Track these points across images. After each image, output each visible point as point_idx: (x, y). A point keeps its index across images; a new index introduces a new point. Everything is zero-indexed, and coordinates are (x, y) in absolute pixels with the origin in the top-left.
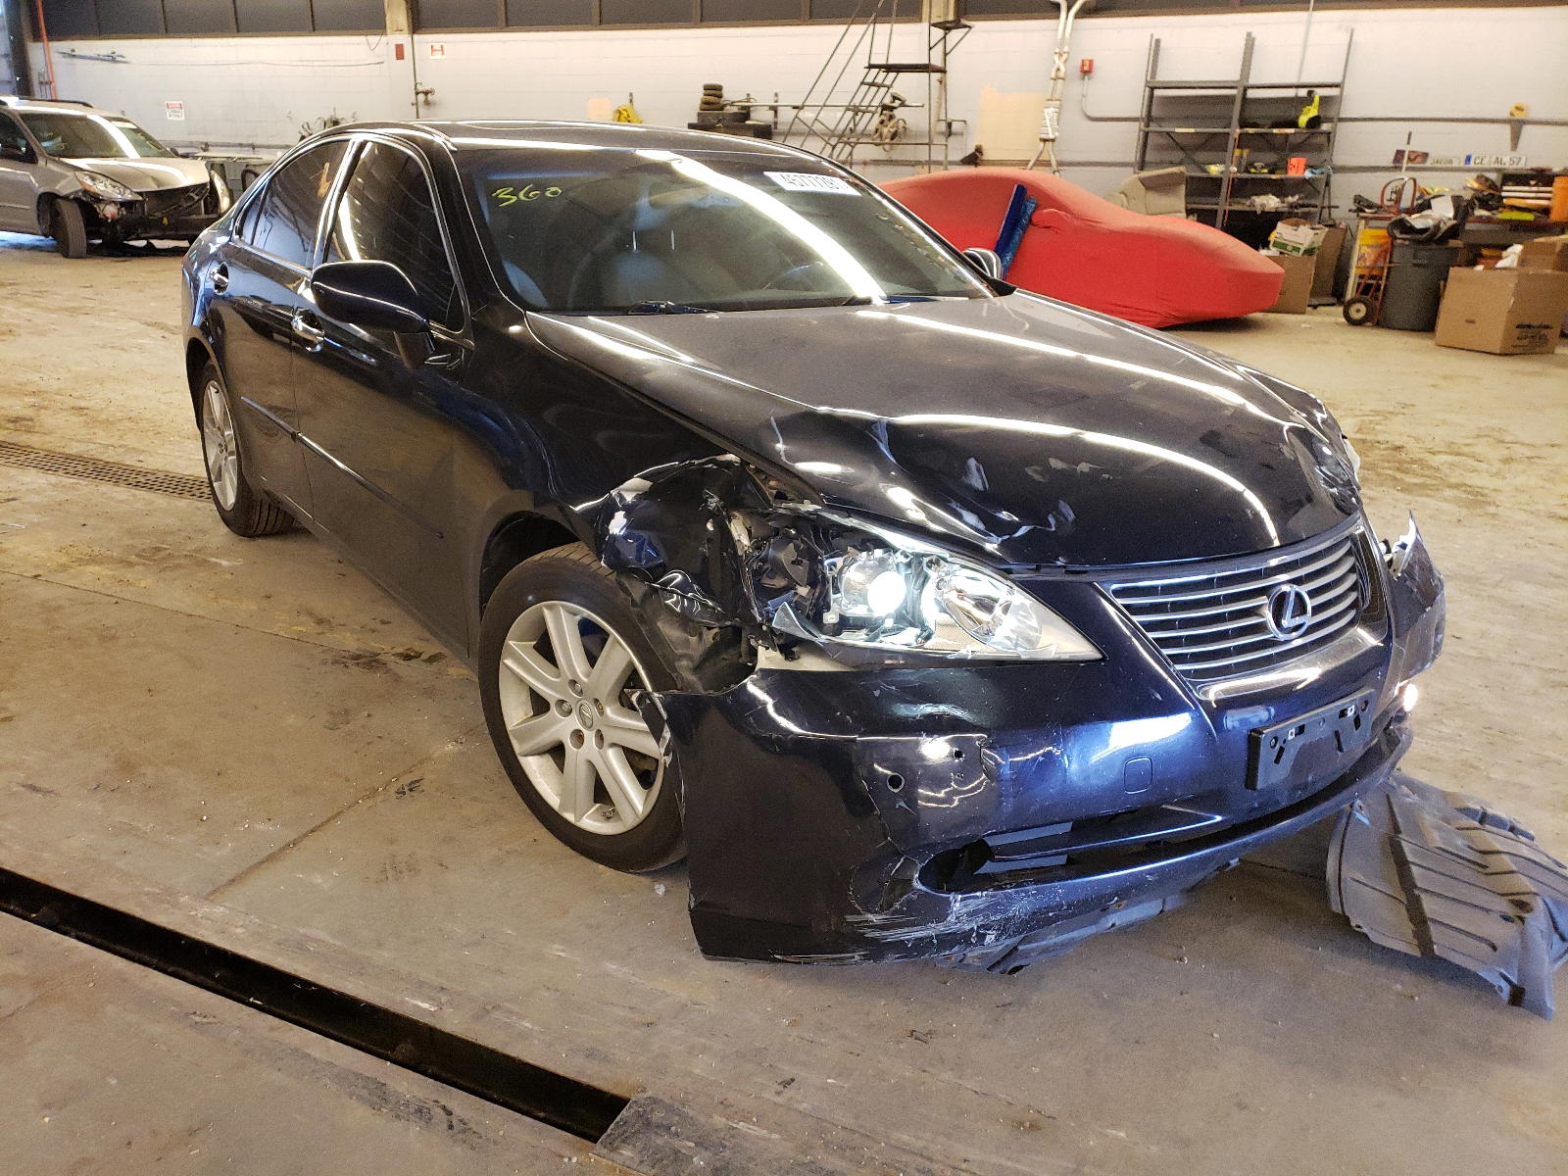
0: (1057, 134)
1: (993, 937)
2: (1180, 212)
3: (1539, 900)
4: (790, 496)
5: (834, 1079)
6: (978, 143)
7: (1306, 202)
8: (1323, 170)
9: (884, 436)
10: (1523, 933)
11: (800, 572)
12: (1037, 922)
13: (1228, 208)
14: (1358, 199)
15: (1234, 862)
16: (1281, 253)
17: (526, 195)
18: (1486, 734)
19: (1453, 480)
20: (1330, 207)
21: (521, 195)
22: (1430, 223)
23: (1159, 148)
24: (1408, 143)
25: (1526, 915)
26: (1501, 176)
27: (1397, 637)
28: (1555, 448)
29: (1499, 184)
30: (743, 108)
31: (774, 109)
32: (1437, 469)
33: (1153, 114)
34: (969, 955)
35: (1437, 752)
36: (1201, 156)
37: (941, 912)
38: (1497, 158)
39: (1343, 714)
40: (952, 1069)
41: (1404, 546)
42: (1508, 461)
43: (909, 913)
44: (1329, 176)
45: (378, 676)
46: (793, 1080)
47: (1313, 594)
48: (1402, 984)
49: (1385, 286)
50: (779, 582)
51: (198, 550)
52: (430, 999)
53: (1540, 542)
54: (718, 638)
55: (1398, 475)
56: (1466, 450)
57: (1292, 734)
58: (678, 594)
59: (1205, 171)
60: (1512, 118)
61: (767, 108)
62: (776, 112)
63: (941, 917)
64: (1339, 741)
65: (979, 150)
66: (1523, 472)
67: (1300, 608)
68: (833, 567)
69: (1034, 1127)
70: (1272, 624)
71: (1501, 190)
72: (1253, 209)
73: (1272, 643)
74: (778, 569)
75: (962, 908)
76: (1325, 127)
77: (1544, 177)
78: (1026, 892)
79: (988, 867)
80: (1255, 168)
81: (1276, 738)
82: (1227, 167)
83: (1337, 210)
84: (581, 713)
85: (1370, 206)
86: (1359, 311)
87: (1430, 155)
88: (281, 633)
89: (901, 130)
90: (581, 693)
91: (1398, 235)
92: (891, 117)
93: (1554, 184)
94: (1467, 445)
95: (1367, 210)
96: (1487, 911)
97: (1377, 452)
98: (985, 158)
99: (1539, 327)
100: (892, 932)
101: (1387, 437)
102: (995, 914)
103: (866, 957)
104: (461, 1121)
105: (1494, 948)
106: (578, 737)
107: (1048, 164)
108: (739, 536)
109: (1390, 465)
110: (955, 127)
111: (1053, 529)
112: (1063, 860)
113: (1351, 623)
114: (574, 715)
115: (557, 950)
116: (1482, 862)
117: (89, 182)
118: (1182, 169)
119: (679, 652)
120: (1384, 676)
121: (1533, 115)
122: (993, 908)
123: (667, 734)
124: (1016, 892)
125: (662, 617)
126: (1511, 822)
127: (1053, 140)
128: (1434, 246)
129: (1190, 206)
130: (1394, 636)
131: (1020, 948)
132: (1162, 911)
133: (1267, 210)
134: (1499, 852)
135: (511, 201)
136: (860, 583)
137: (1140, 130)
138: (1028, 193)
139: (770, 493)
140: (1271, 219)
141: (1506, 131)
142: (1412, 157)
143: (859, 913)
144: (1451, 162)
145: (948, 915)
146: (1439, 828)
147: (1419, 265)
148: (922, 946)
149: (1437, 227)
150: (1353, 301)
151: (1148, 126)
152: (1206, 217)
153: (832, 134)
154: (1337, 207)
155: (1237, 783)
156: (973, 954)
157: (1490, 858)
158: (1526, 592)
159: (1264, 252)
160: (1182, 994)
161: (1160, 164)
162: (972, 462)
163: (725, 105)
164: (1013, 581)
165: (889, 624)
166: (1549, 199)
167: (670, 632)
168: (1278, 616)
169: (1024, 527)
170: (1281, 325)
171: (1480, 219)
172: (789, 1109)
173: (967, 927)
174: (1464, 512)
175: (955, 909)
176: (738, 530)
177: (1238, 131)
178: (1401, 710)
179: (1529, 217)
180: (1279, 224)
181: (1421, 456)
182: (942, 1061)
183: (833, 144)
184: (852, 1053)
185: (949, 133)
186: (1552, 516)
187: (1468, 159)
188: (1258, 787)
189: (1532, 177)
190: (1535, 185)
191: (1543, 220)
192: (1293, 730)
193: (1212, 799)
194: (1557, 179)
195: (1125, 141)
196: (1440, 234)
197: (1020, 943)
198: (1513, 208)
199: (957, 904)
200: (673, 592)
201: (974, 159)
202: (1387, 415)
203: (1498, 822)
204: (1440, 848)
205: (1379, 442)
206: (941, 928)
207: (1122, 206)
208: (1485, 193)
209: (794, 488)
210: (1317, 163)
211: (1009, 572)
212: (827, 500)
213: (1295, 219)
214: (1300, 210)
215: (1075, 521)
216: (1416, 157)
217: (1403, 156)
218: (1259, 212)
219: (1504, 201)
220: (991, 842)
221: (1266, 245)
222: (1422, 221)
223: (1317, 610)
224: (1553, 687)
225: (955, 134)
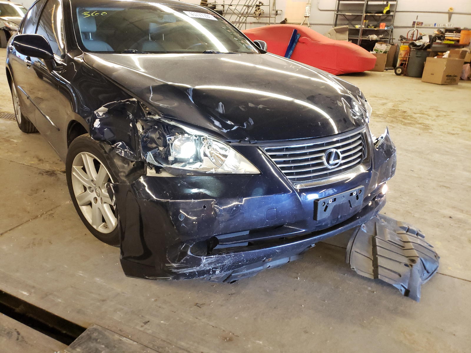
0: (310, 15)
1: (219, 272)
2: (347, 40)
3: (419, 259)
4: (152, 113)
5: (164, 321)
6: (286, 18)
7: (385, 37)
8: (390, 27)
9: (191, 93)
10: (411, 270)
11: (160, 142)
12: (235, 266)
13: (361, 39)
14: (401, 37)
15: (313, 245)
16: (376, 53)
17: (94, 14)
18: (415, 202)
19: (420, 122)
20: (393, 39)
21: (92, 14)
22: (421, 44)
23: (342, 20)
24: (417, 19)
25: (413, 264)
26: (445, 30)
27: (374, 169)
28: (453, 113)
29: (444, 33)
30: (214, 5)
31: (223, 6)
32: (415, 118)
33: (339, 9)
34: (212, 277)
35: (398, 208)
36: (353, 22)
37: (198, 262)
38: (444, 25)
39: (352, 194)
40: (207, 318)
41: (382, 138)
42: (438, 116)
43: (186, 263)
44: (392, 29)
45: (53, 178)
46: (149, 322)
47: (343, 153)
48: (371, 287)
49: (407, 64)
50: (154, 145)
51: (8, 137)
52: (28, 291)
53: (444, 141)
54: (135, 166)
55: (403, 120)
56: (426, 113)
57: (331, 201)
58: (121, 149)
59: (354, 27)
60: (449, 12)
61: (221, 5)
62: (224, 7)
63: (199, 265)
64: (350, 203)
65: (286, 19)
66: (442, 120)
67: (337, 157)
68: (170, 140)
69: (230, 340)
70: (326, 163)
71: (445, 34)
72: (369, 39)
73: (326, 169)
74: (153, 141)
75: (205, 261)
76: (391, 14)
77: (458, 30)
78: (230, 256)
79: (218, 247)
80: (370, 26)
81: (324, 203)
82: (361, 26)
83: (395, 40)
84: (96, 192)
85: (405, 39)
86: (399, 71)
87: (423, 23)
88: (25, 164)
89: (262, 13)
90: (95, 184)
91: (412, 47)
92: (259, 9)
93: (461, 33)
94: (426, 111)
95: (404, 40)
96: (400, 263)
97: (398, 113)
98: (287, 22)
99: (453, 76)
100: (180, 270)
101: (402, 109)
102: (218, 264)
103: (174, 278)
104: (22, 337)
105: (400, 276)
106: (96, 199)
107: (307, 24)
108: (139, 128)
109: (401, 117)
110: (279, 12)
111: (245, 127)
112: (246, 244)
113: (359, 163)
114: (94, 192)
115: (81, 273)
116: (402, 246)
117: (7, 24)
118: (347, 26)
119: (121, 170)
120: (369, 181)
121: (455, 11)
122: (217, 261)
123: (114, 198)
124: (226, 256)
125: (116, 158)
126: (417, 231)
127: (308, 17)
128: (422, 51)
129: (350, 38)
130: (373, 168)
131: (233, 275)
132: (289, 262)
133: (373, 39)
134: (410, 242)
135: (88, 16)
136: (178, 146)
137: (335, 14)
138: (298, 32)
139: (146, 112)
140: (374, 42)
141: (447, 16)
142: (418, 24)
143: (169, 263)
144: (430, 25)
145: (201, 264)
146: (390, 233)
147: (417, 57)
148: (192, 275)
149: (424, 45)
150: (398, 68)
151: (338, 12)
152: (355, 41)
153: (240, 13)
154: (395, 39)
155: (310, 218)
156: (213, 277)
157: (406, 244)
158: (437, 157)
159: (371, 52)
160: (295, 290)
161: (342, 25)
162: (221, 103)
163: (208, 4)
164: (230, 146)
165: (191, 161)
166: (459, 37)
167: (118, 162)
168: (328, 160)
169: (235, 127)
170: (376, 75)
171: (438, 43)
172: (144, 333)
173: (208, 268)
174: (422, 131)
175: (203, 262)
176: (139, 126)
177: (365, 14)
178: (381, 193)
179: (453, 43)
180: (376, 44)
181: (411, 114)
182: (204, 315)
183: (240, 16)
184: (173, 311)
185: (277, 14)
186: (449, 133)
187: (435, 24)
188: (318, 220)
189: (454, 30)
190: (456, 33)
191: (457, 43)
192: (331, 200)
193: (301, 223)
194: (462, 31)
195: (330, 17)
196: (424, 47)
197: (233, 273)
198: (448, 40)
199: (204, 260)
200: (118, 148)
201: (284, 22)
202: (403, 102)
203: (413, 232)
204: (389, 241)
205: (399, 110)
206: (198, 268)
207: (329, 38)
208: (440, 35)
209: (154, 110)
210: (389, 25)
211: (230, 142)
212: (162, 115)
213: (381, 42)
214: (383, 40)
215: (253, 125)
216: (419, 24)
217: (415, 23)
218: (371, 40)
219: (446, 37)
220: (219, 238)
221: (372, 50)
222: (419, 43)
223: (344, 158)
224: (440, 187)
225: (279, 14)
